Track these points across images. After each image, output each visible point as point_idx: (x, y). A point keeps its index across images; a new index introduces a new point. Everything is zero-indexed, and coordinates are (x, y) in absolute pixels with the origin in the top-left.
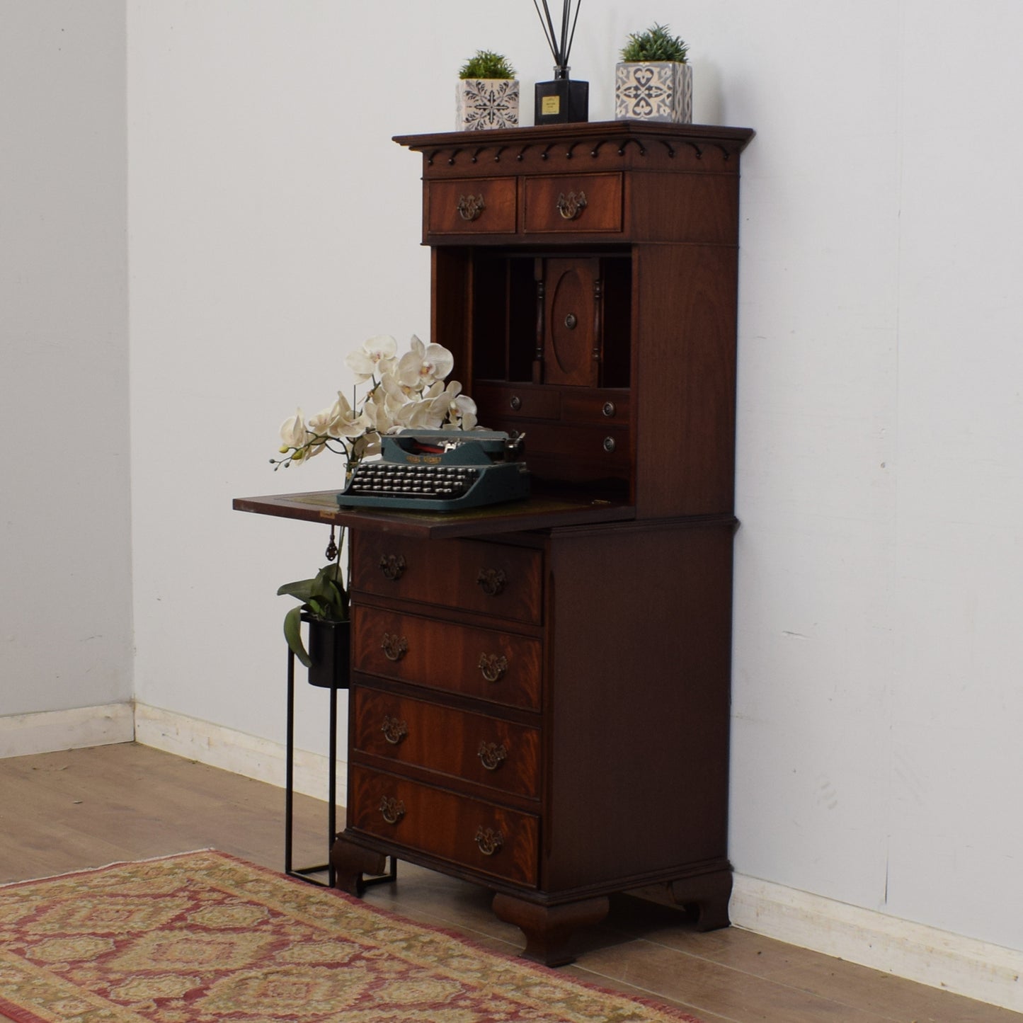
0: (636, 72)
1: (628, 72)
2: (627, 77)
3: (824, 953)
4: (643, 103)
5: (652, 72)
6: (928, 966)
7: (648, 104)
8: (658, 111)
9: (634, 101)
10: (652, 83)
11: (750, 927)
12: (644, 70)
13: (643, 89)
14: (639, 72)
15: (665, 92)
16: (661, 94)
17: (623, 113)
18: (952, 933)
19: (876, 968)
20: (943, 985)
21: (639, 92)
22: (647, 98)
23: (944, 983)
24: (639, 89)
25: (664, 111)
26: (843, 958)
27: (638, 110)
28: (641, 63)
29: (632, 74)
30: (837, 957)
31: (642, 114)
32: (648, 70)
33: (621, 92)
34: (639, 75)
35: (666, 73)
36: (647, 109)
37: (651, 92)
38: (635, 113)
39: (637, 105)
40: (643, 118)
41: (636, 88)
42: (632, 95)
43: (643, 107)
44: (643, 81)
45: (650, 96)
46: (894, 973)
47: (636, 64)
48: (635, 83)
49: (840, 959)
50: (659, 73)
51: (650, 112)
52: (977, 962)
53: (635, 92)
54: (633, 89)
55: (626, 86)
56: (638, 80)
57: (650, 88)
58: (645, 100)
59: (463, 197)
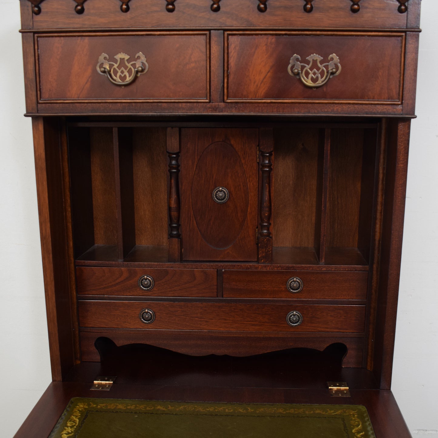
59: (107, 55)
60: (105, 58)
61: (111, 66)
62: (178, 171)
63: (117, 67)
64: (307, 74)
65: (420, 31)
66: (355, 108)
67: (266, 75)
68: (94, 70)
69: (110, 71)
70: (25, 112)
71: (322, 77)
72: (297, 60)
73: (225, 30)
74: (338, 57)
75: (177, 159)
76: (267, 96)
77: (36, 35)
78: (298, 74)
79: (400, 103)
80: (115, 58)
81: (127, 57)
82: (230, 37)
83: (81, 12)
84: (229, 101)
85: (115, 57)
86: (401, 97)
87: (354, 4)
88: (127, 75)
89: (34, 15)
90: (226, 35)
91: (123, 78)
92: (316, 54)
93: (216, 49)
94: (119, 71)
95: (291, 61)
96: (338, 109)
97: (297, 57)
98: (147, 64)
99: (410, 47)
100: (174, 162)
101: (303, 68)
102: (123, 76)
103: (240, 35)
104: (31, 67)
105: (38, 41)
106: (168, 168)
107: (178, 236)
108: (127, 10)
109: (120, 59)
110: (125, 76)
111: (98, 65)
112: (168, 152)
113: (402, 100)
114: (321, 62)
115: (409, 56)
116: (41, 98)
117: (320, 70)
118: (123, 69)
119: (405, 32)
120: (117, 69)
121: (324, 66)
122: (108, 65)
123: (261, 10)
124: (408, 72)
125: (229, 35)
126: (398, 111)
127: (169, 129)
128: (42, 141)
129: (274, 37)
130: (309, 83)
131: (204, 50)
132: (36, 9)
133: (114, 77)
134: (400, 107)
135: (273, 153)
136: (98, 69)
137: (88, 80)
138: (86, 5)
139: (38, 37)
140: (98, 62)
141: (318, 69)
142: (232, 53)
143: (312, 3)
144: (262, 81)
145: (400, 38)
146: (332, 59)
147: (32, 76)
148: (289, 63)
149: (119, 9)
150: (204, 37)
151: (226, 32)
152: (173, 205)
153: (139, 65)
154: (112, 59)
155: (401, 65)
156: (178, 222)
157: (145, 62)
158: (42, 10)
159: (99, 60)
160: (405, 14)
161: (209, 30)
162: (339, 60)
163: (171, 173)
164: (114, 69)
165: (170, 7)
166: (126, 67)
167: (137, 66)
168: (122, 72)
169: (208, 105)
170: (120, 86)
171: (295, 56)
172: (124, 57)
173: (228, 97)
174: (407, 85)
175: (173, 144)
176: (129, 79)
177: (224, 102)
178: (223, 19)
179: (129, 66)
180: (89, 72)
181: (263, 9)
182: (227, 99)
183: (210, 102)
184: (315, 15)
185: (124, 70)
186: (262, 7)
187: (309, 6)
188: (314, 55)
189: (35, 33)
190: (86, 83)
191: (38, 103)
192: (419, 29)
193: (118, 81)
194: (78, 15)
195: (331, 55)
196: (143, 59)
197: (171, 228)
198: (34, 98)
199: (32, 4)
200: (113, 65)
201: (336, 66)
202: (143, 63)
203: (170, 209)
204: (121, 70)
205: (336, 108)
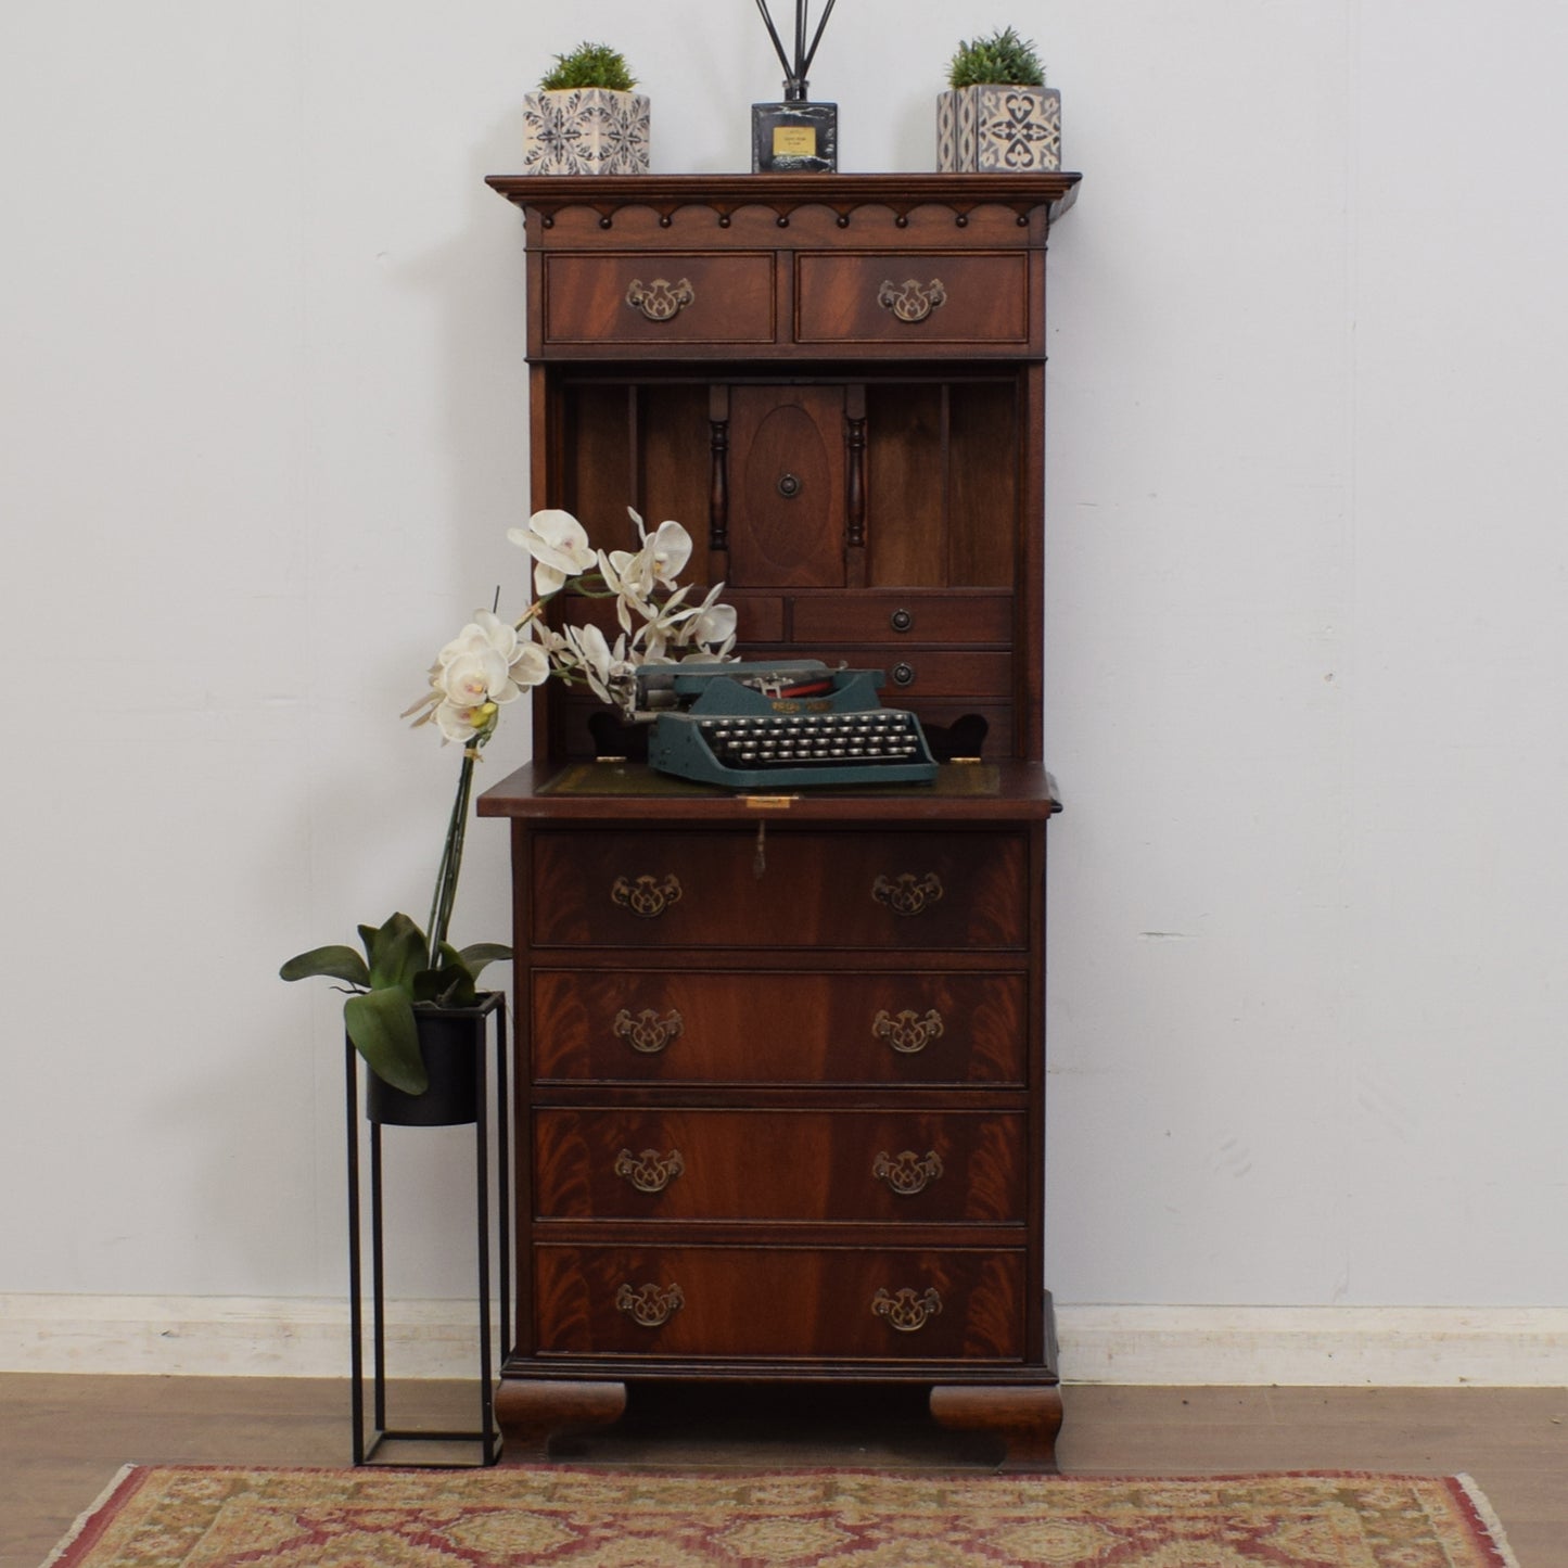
0: (1009, 99)
1: (998, 100)
2: (997, 106)
3: (1243, 1384)
4: (1019, 148)
5: (1031, 102)
6: (1436, 1360)
7: (1027, 151)
8: (1042, 161)
9: (1006, 144)
10: (1033, 119)
11: (1091, 1378)
12: (1020, 98)
13: (1019, 126)
14: (1013, 101)
15: (1051, 134)
16: (1045, 137)
17: (992, 161)
18: (1468, 1307)
19: (1342, 1385)
20: (1462, 1380)
21: (1014, 131)
22: (1025, 141)
23: (1463, 1376)
24: (1014, 126)
25: (1050, 161)
26: (1278, 1384)
27: (1013, 157)
28: (1016, 87)
29: (1003, 102)
30: (1270, 1384)
31: (1019, 165)
32: (1025, 98)
33: (989, 130)
34: (1013, 104)
35: (1051, 106)
36: (1026, 158)
37: (1031, 132)
38: (1008, 161)
39: (1012, 150)
40: (1019, 169)
41: (1010, 125)
42: (1004, 134)
43: (1019, 154)
44: (1019, 115)
45: (1029, 138)
46: (1374, 1384)
47: (1007, 87)
48: (1007, 117)
49: (1275, 1386)
50: (1042, 104)
51: (1031, 162)
52: (1521, 1335)
53: (1007, 131)
54: (1004, 125)
55: (995, 120)
56: (1012, 112)
57: (1028, 126)
58: (1022, 144)
59: (640, 283)
60: (638, 286)
61: (645, 296)
62: (726, 449)
63: (654, 297)
64: (903, 306)
65: (1046, 249)
67: (849, 308)
68: (623, 302)
69: (643, 302)
70: (525, 355)
71: (922, 309)
72: (889, 287)
73: (795, 251)
74: (942, 284)
75: (724, 431)
76: (850, 335)
77: (546, 255)
78: (889, 305)
79: (1025, 340)
80: (652, 286)
81: (666, 285)
82: (802, 260)
83: (607, 227)
84: (801, 341)
85: (652, 284)
86: (1025, 334)
87: (961, 217)
88: (667, 308)
89: (544, 228)
90: (797, 259)
91: (661, 312)
92: (914, 280)
93: (784, 275)
94: (656, 303)
95: (881, 289)
97: (889, 284)
98: (693, 294)
99: (1035, 268)
100: (719, 436)
101: (897, 297)
102: (661, 308)
103: (816, 256)
104: (537, 296)
105: (548, 263)
106: (711, 446)
107: (724, 548)
108: (669, 224)
109: (658, 287)
110: (664, 309)
111: (629, 293)
112: (712, 422)
113: (1028, 337)
114: (921, 290)
115: (1035, 280)
116: (548, 337)
117: (919, 300)
118: (661, 299)
119: (1027, 250)
120: (653, 300)
121: (925, 296)
122: (642, 295)
123: (842, 226)
124: (1034, 301)
125: (800, 257)
126: (1022, 352)
127: (713, 389)
128: (542, 397)
129: (860, 259)
130: (906, 316)
131: (768, 275)
132: (548, 222)
133: (650, 311)
134: (1025, 346)
135: (866, 422)
136: (628, 300)
137: (614, 315)
138: (614, 218)
139: (549, 257)
140: (628, 290)
141: (917, 299)
142: (805, 280)
143: (908, 215)
144: (845, 316)
145: (1021, 258)
146: (934, 286)
147: (537, 306)
148: (879, 292)
149: (658, 224)
150: (766, 260)
151: (797, 254)
152: (718, 499)
153: (682, 295)
154: (647, 287)
155: (1024, 292)
156: (723, 527)
157: (690, 290)
158: (556, 223)
159: (630, 288)
160: (1026, 228)
161: (775, 251)
162: (943, 287)
163: (715, 452)
164: (650, 300)
165: (725, 221)
166: (665, 298)
167: (680, 296)
168: (660, 304)
169: (773, 346)
170: (658, 321)
171: (887, 283)
172: (661, 285)
173: (799, 336)
174: (1034, 318)
175: (718, 409)
176: (668, 312)
177: (794, 342)
178: (793, 236)
179: (669, 295)
180: (615, 303)
181: (844, 224)
182: (799, 339)
183: (775, 343)
184: (910, 231)
185: (663, 301)
186: (843, 222)
187: (902, 220)
188: (911, 282)
189: (543, 252)
190: (611, 318)
191: (544, 343)
192: (1046, 247)
193: (654, 313)
194: (603, 231)
195: (933, 281)
196: (688, 287)
197: (714, 535)
198: (539, 337)
199: (543, 214)
200: (648, 295)
201: (941, 296)
202: (688, 293)
203: (712, 506)
204: (658, 301)
205: (942, 348)
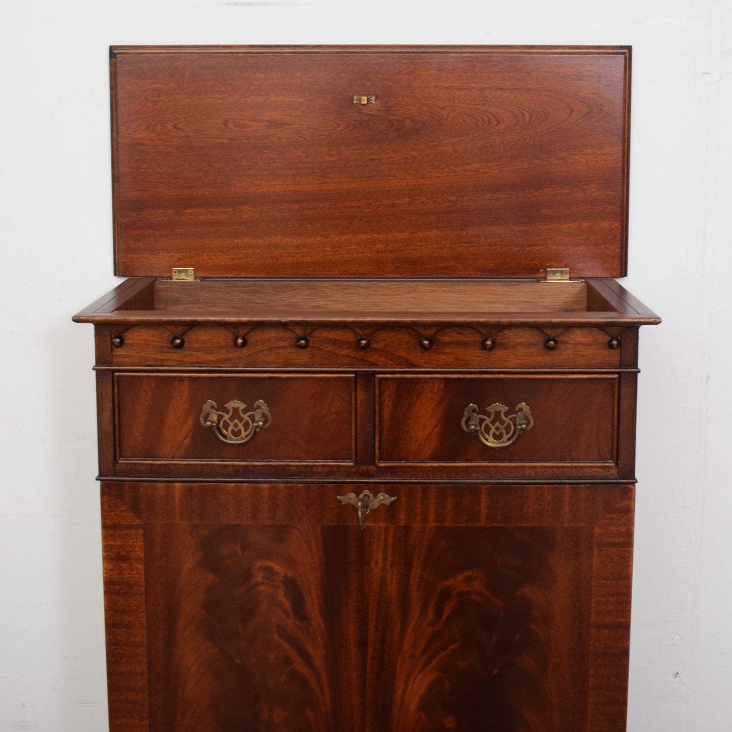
59: (214, 403)
60: (212, 407)
61: (220, 417)
63: (229, 419)
64: (488, 430)
65: (639, 372)
66: (553, 471)
67: (432, 431)
68: (197, 423)
69: (219, 424)
70: (96, 475)
71: (507, 433)
72: (474, 411)
73: (376, 372)
74: (528, 407)
76: (433, 458)
78: (475, 431)
79: (613, 464)
80: (225, 407)
81: (242, 406)
82: (383, 382)
83: (180, 347)
84: (382, 465)
85: (226, 405)
86: (615, 457)
87: (549, 340)
88: (243, 430)
89: (113, 347)
90: (377, 380)
91: (236, 434)
92: (499, 403)
93: (364, 397)
94: (231, 424)
95: (465, 413)
96: (531, 473)
97: (474, 408)
98: (270, 416)
99: (625, 392)
101: (482, 421)
102: (236, 430)
103: (397, 378)
104: (108, 414)
105: (118, 383)
108: (244, 345)
109: (233, 408)
110: (240, 431)
111: (203, 415)
113: (617, 460)
114: (506, 414)
115: (625, 404)
116: (120, 456)
117: (506, 424)
118: (236, 421)
119: (618, 374)
120: (229, 421)
121: (511, 419)
122: (217, 416)
125: (381, 379)
126: (611, 475)
129: (443, 381)
130: (491, 441)
131: (348, 397)
132: (118, 341)
133: (225, 432)
134: (614, 470)
136: (202, 420)
137: (187, 436)
138: (187, 338)
139: (119, 377)
140: (201, 412)
141: (502, 422)
142: (386, 403)
143: (496, 339)
144: (427, 438)
145: (612, 382)
146: (521, 410)
147: (108, 427)
148: (463, 416)
149: (232, 344)
151: (378, 375)
153: (258, 417)
154: (222, 408)
155: (613, 416)
157: (267, 412)
158: (126, 342)
159: (204, 409)
160: (618, 350)
161: (355, 372)
162: (530, 411)
164: (225, 421)
165: (303, 342)
166: (241, 419)
167: (256, 419)
168: (236, 426)
169: (353, 469)
171: (471, 406)
172: (238, 407)
173: (380, 460)
174: (623, 441)
176: (244, 435)
177: (375, 465)
178: (374, 357)
179: (245, 417)
180: (189, 424)
181: (428, 346)
182: (379, 462)
183: (355, 465)
184: (497, 354)
185: (238, 423)
186: (426, 344)
187: (488, 343)
188: (497, 405)
189: (114, 371)
190: (185, 439)
191: (116, 463)
192: (637, 369)
193: (230, 436)
194: (175, 351)
195: (519, 404)
196: (265, 408)
198: (110, 457)
199: (112, 333)
200: (223, 416)
201: (526, 418)
202: (264, 414)
204: (234, 423)
205: (528, 472)
